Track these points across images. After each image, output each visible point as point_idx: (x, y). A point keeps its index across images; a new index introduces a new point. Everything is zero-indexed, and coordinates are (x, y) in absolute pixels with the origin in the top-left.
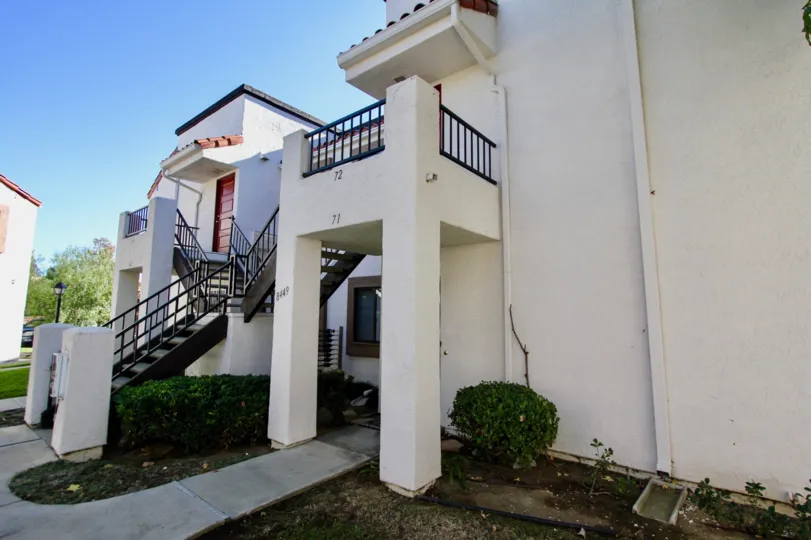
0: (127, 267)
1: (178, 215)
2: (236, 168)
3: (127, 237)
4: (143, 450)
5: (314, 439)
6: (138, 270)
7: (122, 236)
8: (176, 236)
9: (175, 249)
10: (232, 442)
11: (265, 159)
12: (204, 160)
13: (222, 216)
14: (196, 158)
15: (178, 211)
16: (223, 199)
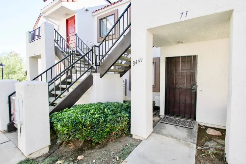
0: (33, 55)
1: (55, 31)
2: (76, 13)
3: (30, 42)
4: (70, 145)
5: (153, 132)
6: (39, 57)
7: (28, 41)
8: (55, 41)
9: (55, 46)
10: (116, 138)
11: (87, 10)
12: (62, 7)
13: (69, 35)
14: (59, 6)
15: (54, 29)
16: (69, 28)
